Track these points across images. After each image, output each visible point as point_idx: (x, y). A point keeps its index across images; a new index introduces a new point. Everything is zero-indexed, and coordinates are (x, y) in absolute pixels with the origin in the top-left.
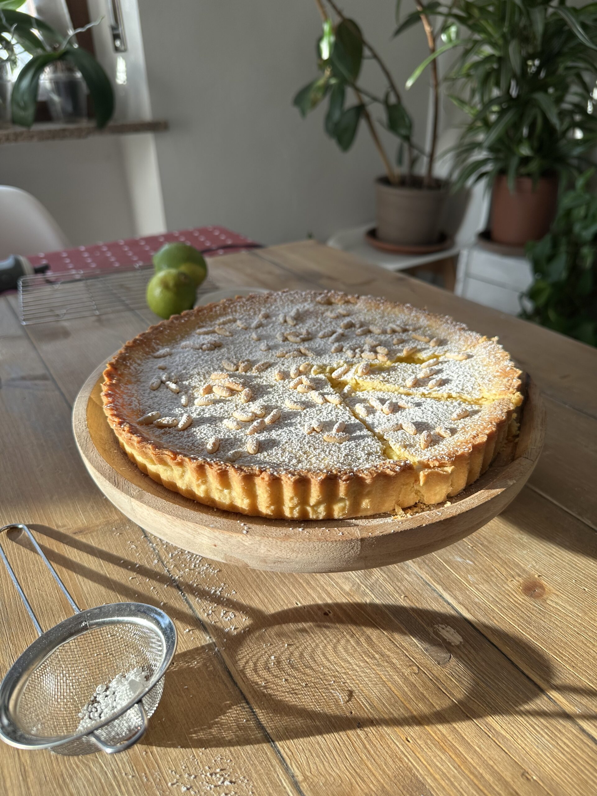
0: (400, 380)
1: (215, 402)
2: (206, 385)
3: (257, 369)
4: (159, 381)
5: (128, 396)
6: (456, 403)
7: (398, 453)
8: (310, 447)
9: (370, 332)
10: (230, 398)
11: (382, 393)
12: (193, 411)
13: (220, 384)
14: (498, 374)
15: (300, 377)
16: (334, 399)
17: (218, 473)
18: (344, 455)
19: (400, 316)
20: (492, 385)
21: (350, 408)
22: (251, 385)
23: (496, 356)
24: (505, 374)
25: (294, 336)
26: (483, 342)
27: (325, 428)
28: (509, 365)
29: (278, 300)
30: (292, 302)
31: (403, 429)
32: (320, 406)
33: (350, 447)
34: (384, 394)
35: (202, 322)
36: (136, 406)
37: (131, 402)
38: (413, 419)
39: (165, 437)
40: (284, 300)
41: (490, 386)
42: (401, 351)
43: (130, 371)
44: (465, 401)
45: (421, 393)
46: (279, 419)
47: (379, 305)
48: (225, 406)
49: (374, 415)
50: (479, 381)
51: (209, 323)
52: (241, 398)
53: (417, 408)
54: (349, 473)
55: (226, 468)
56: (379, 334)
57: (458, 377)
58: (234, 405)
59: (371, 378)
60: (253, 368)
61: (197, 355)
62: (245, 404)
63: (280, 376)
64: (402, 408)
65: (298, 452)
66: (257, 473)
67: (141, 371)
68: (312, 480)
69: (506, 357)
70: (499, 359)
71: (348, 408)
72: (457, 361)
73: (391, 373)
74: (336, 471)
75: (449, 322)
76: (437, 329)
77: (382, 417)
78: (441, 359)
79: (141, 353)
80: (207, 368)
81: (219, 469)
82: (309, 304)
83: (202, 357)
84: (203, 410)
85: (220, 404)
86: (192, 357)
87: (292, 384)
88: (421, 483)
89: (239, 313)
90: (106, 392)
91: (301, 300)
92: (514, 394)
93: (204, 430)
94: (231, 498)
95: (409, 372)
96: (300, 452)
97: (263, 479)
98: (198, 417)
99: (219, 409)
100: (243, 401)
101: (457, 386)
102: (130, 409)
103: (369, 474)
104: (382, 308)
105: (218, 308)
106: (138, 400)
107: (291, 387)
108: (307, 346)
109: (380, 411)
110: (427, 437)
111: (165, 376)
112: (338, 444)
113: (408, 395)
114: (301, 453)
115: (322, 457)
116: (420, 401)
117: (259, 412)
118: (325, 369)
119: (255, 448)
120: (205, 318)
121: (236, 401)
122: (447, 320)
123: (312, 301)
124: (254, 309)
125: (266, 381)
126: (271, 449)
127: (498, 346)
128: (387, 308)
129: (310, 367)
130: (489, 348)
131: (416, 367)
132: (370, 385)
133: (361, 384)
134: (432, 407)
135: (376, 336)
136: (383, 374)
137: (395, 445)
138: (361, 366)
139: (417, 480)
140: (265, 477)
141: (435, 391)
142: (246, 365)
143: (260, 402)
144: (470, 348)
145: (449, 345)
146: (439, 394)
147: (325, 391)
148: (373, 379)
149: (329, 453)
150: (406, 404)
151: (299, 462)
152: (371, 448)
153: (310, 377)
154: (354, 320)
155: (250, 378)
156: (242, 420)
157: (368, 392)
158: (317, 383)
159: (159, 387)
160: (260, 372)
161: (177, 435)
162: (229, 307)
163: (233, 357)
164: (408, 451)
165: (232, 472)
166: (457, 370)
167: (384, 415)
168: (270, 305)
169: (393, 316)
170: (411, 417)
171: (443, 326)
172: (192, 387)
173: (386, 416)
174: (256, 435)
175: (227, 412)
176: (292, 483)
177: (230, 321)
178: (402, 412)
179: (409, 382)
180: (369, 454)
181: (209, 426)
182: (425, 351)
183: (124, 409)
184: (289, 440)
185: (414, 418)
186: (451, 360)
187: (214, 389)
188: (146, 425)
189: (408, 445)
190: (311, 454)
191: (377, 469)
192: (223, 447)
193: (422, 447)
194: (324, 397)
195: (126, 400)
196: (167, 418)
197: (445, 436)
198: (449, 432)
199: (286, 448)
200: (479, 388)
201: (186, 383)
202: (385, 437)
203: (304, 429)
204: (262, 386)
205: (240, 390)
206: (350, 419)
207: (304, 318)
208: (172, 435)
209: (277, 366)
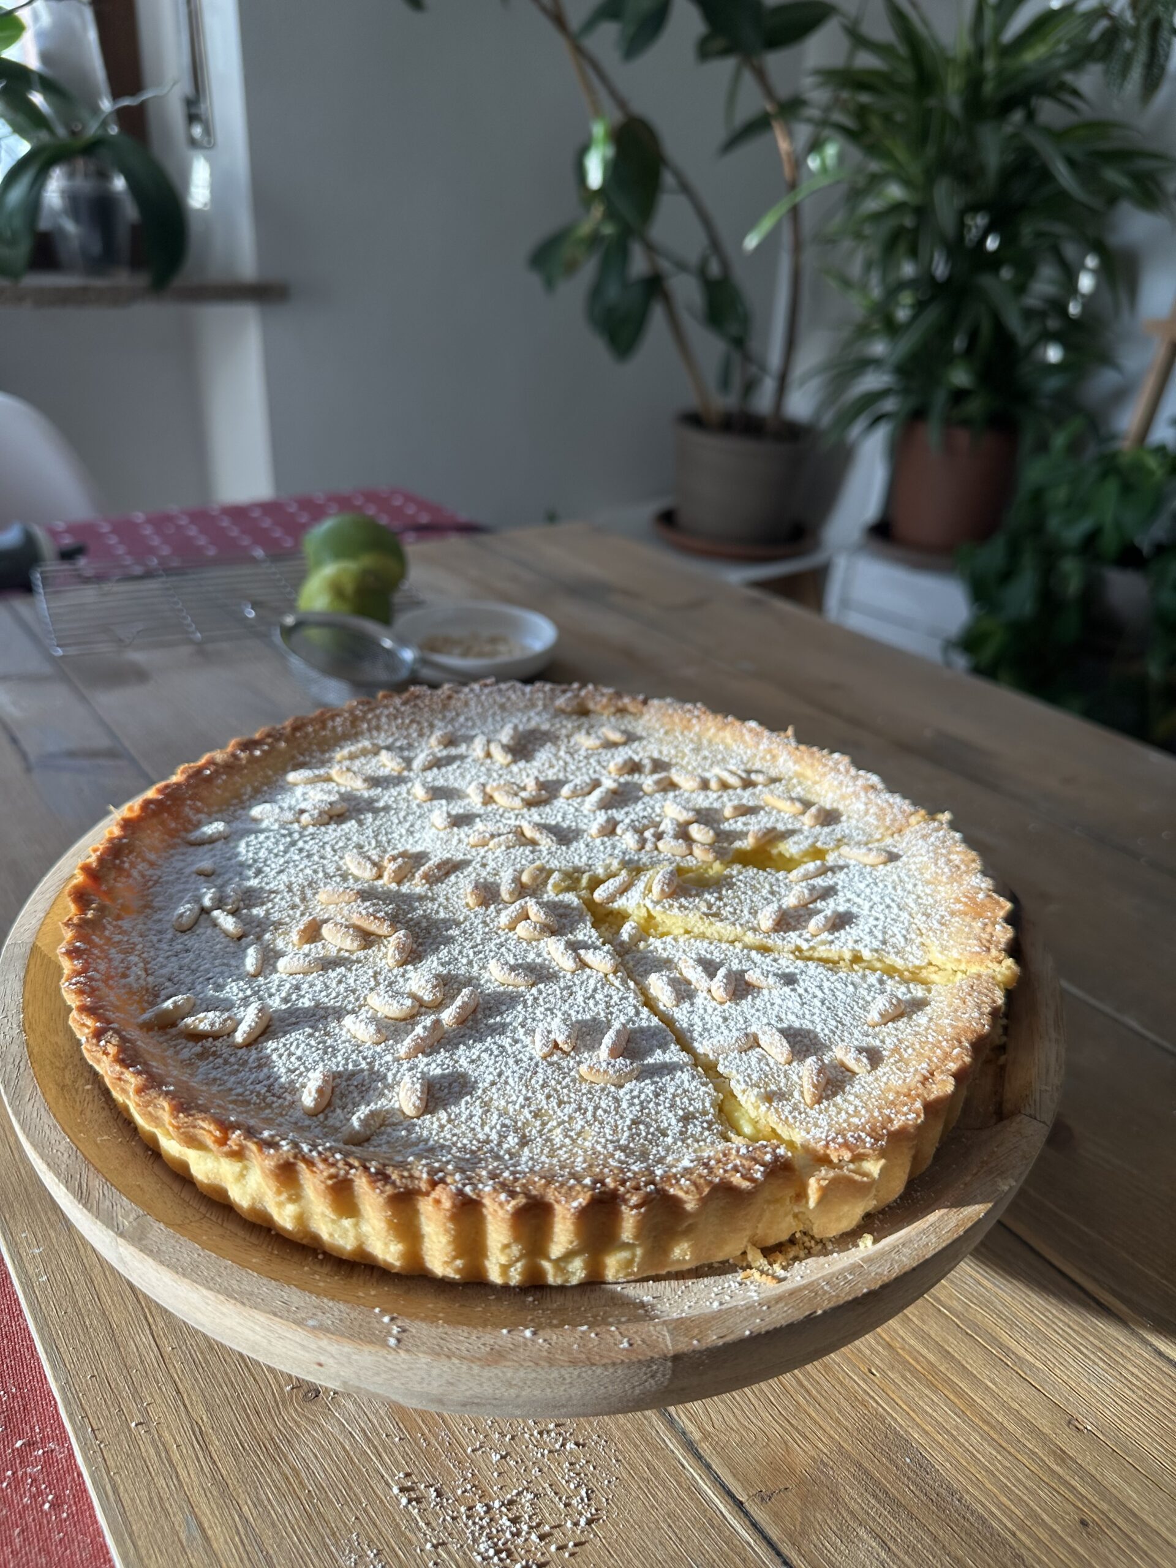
0: (746, 912)
1: (327, 964)
2: (306, 919)
3: (426, 877)
4: (196, 907)
5: (121, 952)
6: (872, 979)
7: (753, 1114)
8: (548, 1097)
9: (673, 786)
10: (361, 954)
11: (706, 944)
12: (273, 990)
13: (338, 919)
14: (959, 907)
15: (522, 901)
16: (600, 960)
17: (328, 1187)
18: (628, 1122)
19: (735, 748)
20: (949, 935)
21: (636, 983)
22: (412, 919)
23: (950, 861)
24: (976, 911)
25: (508, 793)
26: (918, 823)
27: (583, 1040)
28: (983, 886)
29: (473, 704)
30: (502, 707)
31: (759, 1046)
32: (569, 976)
33: (643, 1097)
34: (712, 947)
35: (302, 754)
36: (138, 978)
37: (128, 968)
38: (781, 1020)
39: (203, 1067)
40: (486, 704)
41: (945, 936)
42: (742, 835)
43: (131, 881)
44: (891, 971)
45: (792, 947)
46: (474, 1011)
47: (689, 721)
48: (349, 975)
49: (692, 1004)
50: (919, 919)
51: (318, 754)
52: (387, 954)
53: (787, 989)
54: (647, 1184)
55: (347, 1173)
56: (693, 791)
57: (872, 907)
58: (371, 972)
59: (681, 906)
60: (417, 875)
61: (288, 839)
62: (395, 972)
63: (478, 896)
64: (754, 987)
65: (520, 1113)
66: (424, 1186)
67: (156, 882)
68: (557, 1207)
69: (973, 865)
70: (958, 867)
71: (632, 984)
72: (865, 866)
73: (724, 892)
74: (615, 1181)
75: (842, 768)
76: (815, 783)
77: (710, 1010)
78: (831, 859)
79: (157, 834)
80: (308, 871)
81: (331, 1177)
82: (539, 714)
83: (300, 844)
84: (298, 988)
85: (338, 970)
86: (277, 843)
87: (504, 919)
88: (812, 1203)
89: (386, 731)
90: (69, 943)
91: (522, 705)
92: (1000, 962)
93: (298, 1047)
94: (359, 1237)
95: (764, 892)
96: (526, 1111)
97: (438, 1202)
98: (284, 1007)
99: (334, 985)
100: (391, 962)
101: (871, 932)
102: (124, 986)
103: (693, 1188)
104: (697, 728)
105: (338, 720)
106: (144, 959)
107: (502, 925)
108: (536, 818)
109: (705, 994)
110: (818, 1075)
111: (209, 896)
112: (613, 1089)
113: (764, 950)
114: (529, 1116)
115: (578, 1127)
116: (792, 969)
117: (427, 997)
118: (578, 880)
119: (418, 1103)
120: (310, 744)
121: (374, 963)
122: (837, 763)
123: (545, 707)
124: (419, 723)
125: (446, 908)
126: (457, 1103)
127: (953, 833)
128: (708, 729)
129: (544, 875)
130: (932, 839)
131: (777, 880)
132: (680, 924)
133: (659, 919)
134: (820, 987)
135: (686, 795)
136: (707, 896)
137: (744, 1091)
138: (659, 876)
139: (801, 1195)
140: (443, 1200)
141: (823, 943)
142: (400, 867)
143: (432, 964)
144: (892, 835)
145: (845, 825)
146: (832, 952)
147: (580, 937)
148: (686, 908)
149: (594, 1115)
150: (762, 978)
151: (524, 1142)
152: (690, 1100)
153: (545, 898)
154: (637, 754)
155: (409, 899)
156: (390, 1015)
157: (675, 939)
158: (561, 916)
159: (196, 922)
160: (431, 884)
161: (232, 1060)
162: (364, 719)
163: (369, 843)
164: (776, 1110)
165: (362, 1184)
166: (868, 891)
167: (714, 1003)
168: (454, 714)
169: (721, 747)
170: (775, 1013)
171: (829, 777)
172: (274, 923)
173: (720, 1008)
174: (422, 1061)
175: (354, 991)
176: (508, 1217)
177: (364, 752)
178: (754, 998)
179: (766, 919)
180: (687, 1119)
181: (310, 1035)
182: (795, 838)
183: (111, 988)
184: (500, 1075)
185: (783, 1016)
186: (852, 862)
187: (325, 930)
188: (159, 1029)
189: (774, 1093)
190: (551, 1119)
191: (711, 1171)
192: (343, 1095)
193: (808, 1101)
194: (578, 956)
195: (116, 963)
196: (211, 1015)
197: (856, 1069)
198: (865, 1060)
199: (491, 1099)
200: (919, 940)
201: (258, 912)
202: (721, 1069)
203: (533, 1042)
204: (436, 921)
205: (386, 933)
206: (637, 1013)
207: (530, 747)
208: (220, 1061)
209: (470, 869)
